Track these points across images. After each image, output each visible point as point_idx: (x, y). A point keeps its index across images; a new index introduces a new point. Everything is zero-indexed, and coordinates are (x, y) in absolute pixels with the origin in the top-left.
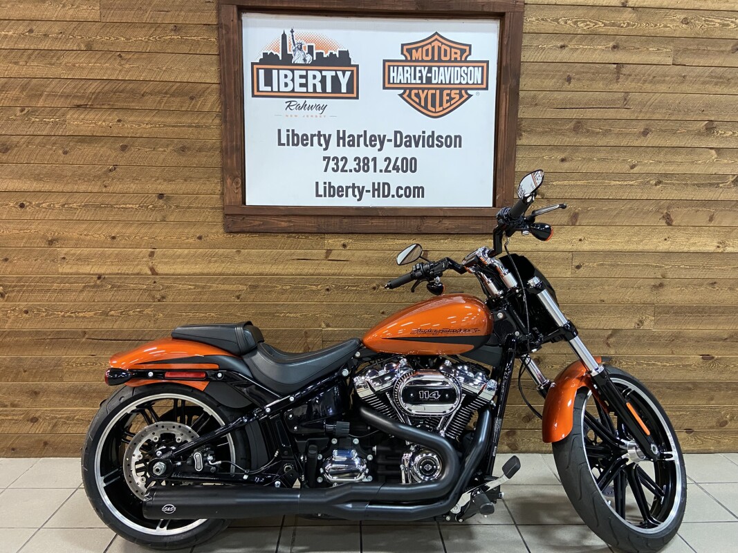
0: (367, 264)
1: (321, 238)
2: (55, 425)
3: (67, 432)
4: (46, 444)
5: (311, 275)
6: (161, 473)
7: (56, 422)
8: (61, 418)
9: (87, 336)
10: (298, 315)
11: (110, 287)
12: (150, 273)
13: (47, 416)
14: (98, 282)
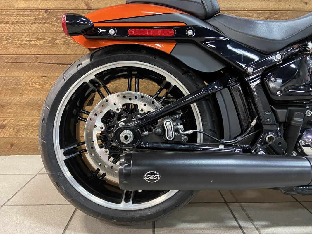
2: (18, 131)
3: (28, 136)
4: (12, 145)
6: (130, 141)
7: (19, 129)
8: (22, 125)
9: (39, 61)
11: (55, 19)
12: (85, 7)
13: (12, 124)
14: (46, 15)
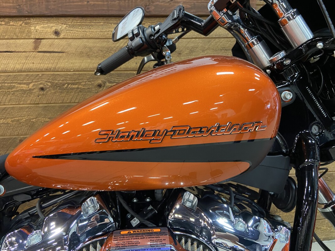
0: (88, 56)
1: (26, 24)
5: (18, 72)
10: (9, 121)
